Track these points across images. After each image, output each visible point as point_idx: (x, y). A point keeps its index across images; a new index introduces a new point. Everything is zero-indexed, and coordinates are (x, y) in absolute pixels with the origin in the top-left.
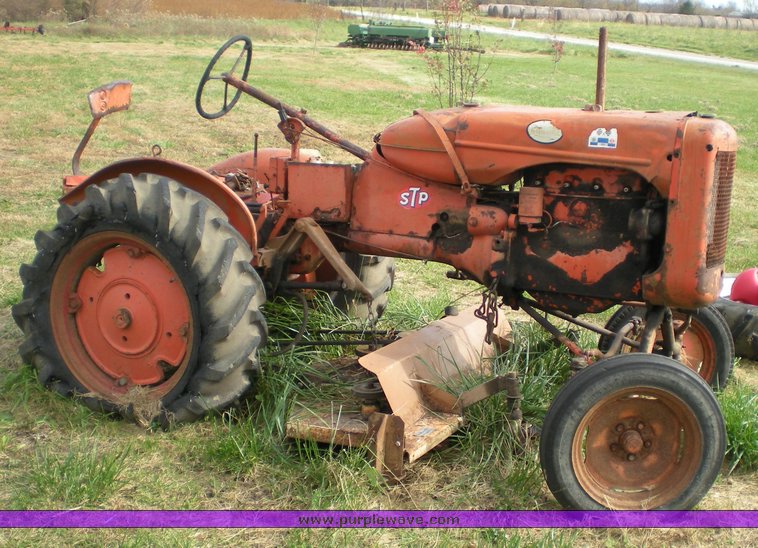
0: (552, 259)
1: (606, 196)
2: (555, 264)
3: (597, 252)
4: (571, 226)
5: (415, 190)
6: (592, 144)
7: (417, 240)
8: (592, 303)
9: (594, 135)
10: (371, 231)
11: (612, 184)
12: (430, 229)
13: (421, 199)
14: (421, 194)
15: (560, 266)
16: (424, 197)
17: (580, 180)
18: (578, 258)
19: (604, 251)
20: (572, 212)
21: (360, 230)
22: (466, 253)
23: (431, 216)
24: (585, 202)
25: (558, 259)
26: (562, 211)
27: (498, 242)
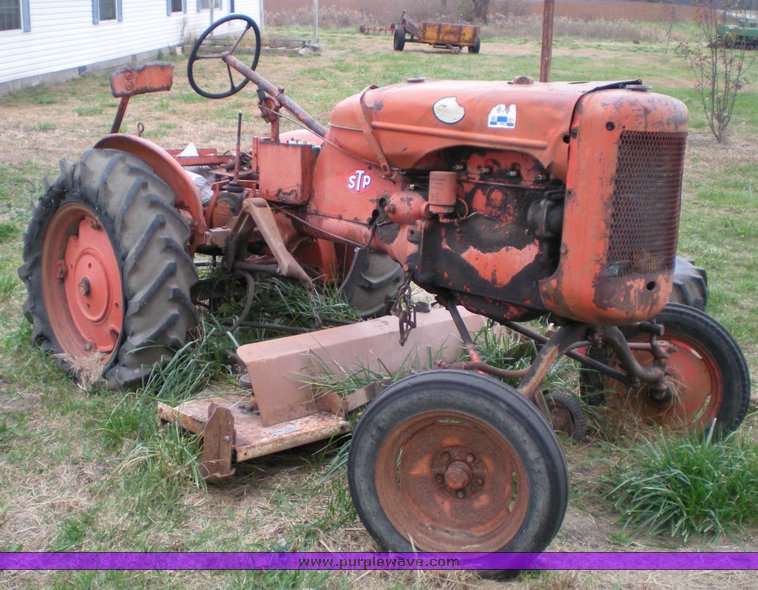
0: (464, 255)
1: (524, 184)
2: (467, 260)
3: (507, 250)
4: (487, 218)
5: (361, 172)
6: (492, 123)
7: (360, 226)
8: (508, 309)
9: (494, 114)
10: (324, 216)
11: (529, 171)
12: (371, 216)
13: (365, 183)
14: (366, 177)
15: (472, 263)
16: (367, 180)
17: (499, 165)
18: (489, 256)
19: (514, 249)
20: (489, 202)
21: (316, 213)
22: (395, 242)
23: (372, 200)
24: (501, 191)
25: (471, 255)
26: (480, 200)
27: (412, 232)
